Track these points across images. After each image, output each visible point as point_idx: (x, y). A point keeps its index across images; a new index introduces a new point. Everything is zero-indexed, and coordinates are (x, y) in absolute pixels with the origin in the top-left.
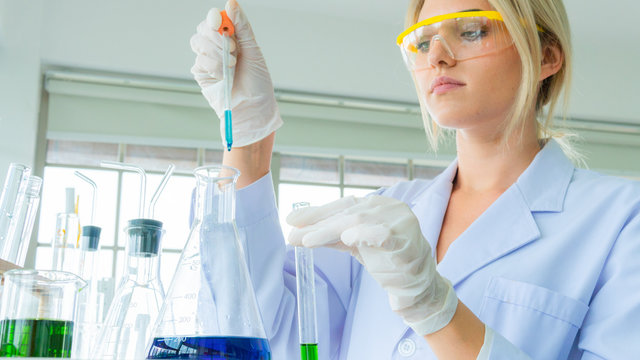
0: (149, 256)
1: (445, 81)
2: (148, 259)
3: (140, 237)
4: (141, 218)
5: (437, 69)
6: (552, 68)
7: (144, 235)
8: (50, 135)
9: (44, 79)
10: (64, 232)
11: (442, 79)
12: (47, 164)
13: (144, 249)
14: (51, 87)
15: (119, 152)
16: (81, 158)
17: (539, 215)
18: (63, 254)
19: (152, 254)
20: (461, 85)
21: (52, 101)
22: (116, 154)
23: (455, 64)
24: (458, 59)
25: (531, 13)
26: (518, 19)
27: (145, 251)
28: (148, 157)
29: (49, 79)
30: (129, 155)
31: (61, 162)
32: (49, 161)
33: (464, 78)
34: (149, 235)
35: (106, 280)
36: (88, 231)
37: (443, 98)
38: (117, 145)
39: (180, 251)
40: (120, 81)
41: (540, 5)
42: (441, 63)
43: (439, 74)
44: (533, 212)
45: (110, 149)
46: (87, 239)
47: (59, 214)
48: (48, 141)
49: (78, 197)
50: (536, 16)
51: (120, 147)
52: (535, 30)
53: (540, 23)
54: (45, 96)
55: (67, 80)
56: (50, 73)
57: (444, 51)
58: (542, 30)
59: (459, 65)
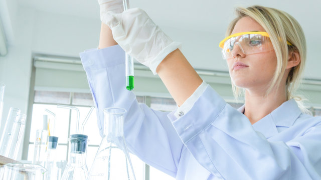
0: (80, 153)
1: (239, 64)
2: (80, 154)
3: (76, 144)
4: (77, 134)
5: (236, 58)
6: (294, 63)
7: (79, 142)
8: (36, 89)
9: (33, 61)
10: (40, 140)
11: (238, 63)
12: (34, 103)
13: (79, 149)
14: (37, 65)
15: (70, 96)
16: (51, 99)
17: (280, 128)
18: (40, 147)
19: (82, 152)
20: (247, 66)
21: (37, 72)
22: (69, 97)
23: (245, 56)
24: (247, 54)
25: (285, 36)
26: (277, 37)
27: (79, 150)
28: (85, 98)
29: (36, 61)
30: (75, 98)
31: (42, 101)
32: (35, 101)
33: (248, 63)
34: (80, 142)
35: (63, 161)
36: (51, 139)
37: (237, 72)
38: (69, 93)
39: (98, 146)
40: (71, 61)
41: (290, 32)
42: (238, 55)
43: (237, 61)
44: (277, 126)
45: (66, 95)
46: (51, 143)
47: (38, 130)
48: (35, 92)
49: (49, 120)
50: (287, 37)
51: (71, 94)
52: (286, 43)
53: (288, 40)
54: (34, 69)
55: (45, 61)
56: (36, 58)
57: (240, 50)
58: (290, 44)
59: (247, 57)
